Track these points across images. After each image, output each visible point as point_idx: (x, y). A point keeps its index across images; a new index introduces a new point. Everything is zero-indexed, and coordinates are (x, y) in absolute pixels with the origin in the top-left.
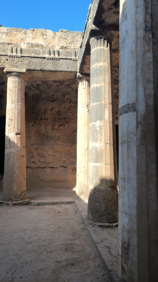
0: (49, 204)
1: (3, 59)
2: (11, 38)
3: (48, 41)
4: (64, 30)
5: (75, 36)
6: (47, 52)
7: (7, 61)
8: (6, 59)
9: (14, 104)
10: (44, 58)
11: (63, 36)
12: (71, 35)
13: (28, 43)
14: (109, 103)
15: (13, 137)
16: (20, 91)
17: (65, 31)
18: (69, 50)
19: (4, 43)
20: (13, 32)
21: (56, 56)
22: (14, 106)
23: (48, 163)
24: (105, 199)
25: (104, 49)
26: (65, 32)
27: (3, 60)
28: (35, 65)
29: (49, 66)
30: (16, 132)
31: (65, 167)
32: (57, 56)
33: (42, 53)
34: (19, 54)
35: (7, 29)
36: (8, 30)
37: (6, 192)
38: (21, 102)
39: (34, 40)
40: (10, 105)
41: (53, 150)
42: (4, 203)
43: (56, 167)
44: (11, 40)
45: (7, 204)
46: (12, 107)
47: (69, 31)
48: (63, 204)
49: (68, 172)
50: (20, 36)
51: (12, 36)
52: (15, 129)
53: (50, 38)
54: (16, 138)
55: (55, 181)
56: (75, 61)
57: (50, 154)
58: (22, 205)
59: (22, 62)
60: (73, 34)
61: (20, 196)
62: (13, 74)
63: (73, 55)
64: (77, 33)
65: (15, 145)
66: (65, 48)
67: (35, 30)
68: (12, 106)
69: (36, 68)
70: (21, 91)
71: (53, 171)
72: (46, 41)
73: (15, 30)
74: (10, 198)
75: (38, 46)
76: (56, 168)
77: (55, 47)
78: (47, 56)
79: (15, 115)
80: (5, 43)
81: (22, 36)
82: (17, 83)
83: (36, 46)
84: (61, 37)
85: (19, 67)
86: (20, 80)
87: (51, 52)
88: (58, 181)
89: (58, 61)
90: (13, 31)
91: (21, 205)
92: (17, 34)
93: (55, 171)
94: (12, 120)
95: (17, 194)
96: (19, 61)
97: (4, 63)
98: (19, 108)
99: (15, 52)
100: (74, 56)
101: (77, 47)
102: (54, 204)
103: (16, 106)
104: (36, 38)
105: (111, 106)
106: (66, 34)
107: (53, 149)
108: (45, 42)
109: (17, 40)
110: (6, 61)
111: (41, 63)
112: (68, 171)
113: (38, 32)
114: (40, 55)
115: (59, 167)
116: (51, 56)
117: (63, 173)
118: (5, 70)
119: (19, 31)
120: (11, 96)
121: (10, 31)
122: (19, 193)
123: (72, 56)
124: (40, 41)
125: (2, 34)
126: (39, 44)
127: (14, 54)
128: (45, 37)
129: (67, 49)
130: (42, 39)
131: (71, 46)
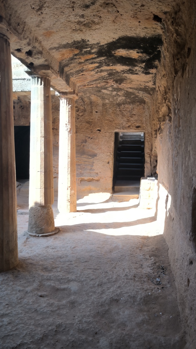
14: (41, 137)
24: (35, 216)
25: (37, 87)
111: (22, 84)
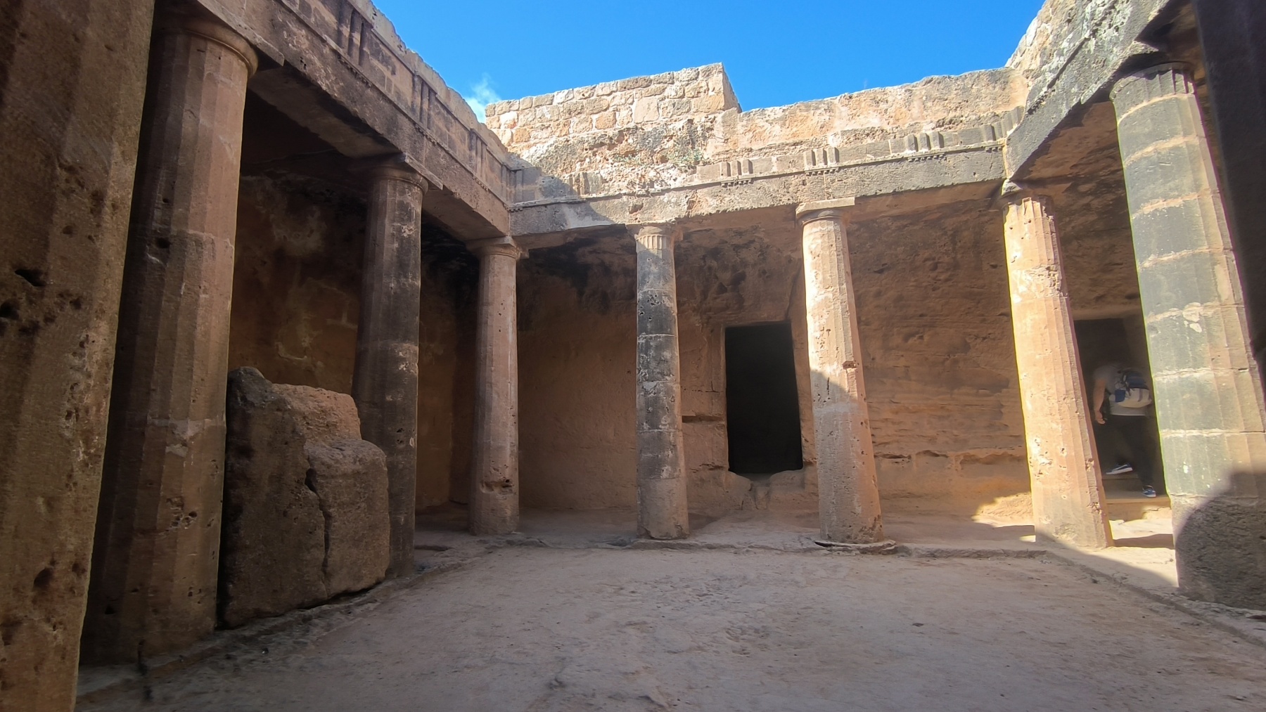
0: (966, 554)
1: (793, 182)
2: (795, 129)
3: (893, 115)
4: (936, 77)
5: (970, 86)
6: (906, 144)
7: (804, 187)
8: (801, 183)
9: (830, 289)
10: (903, 159)
11: (936, 94)
12: (958, 85)
13: (844, 133)
14: (1225, 249)
15: (837, 375)
16: (842, 256)
17: (938, 79)
18: (963, 126)
19: (783, 144)
20: (799, 113)
21: (936, 148)
22: (830, 295)
23: (880, 444)
25: (1176, 98)
26: (939, 83)
27: (793, 185)
28: (878, 183)
29: (919, 179)
30: (845, 360)
31: (937, 455)
32: (939, 148)
33: (894, 148)
34: (832, 164)
35: (781, 110)
36: (784, 111)
37: (835, 518)
38: (847, 282)
39: (853, 121)
40: (820, 293)
41: (894, 406)
42: (834, 546)
43: (909, 454)
44: (794, 135)
45: (845, 549)
46: (826, 298)
47: (949, 77)
48: (1008, 556)
49: (949, 468)
50: (816, 118)
51: (796, 123)
52: (840, 353)
53: (898, 106)
54: (846, 377)
55: (910, 495)
56: (993, 152)
57: (887, 419)
58: (883, 554)
59: (841, 180)
60: (963, 81)
61: (873, 529)
62: (822, 215)
63: (985, 136)
64: (974, 78)
65: (845, 395)
66: (950, 122)
67: (855, 94)
68: (826, 295)
69: (881, 191)
70: (843, 254)
71: (900, 466)
72: (886, 116)
73: (803, 108)
74: (849, 533)
75: (873, 134)
76: (910, 457)
77: (921, 127)
78: (908, 153)
79: (836, 316)
80: (787, 144)
81: (823, 118)
82: (833, 235)
83: (868, 135)
84: (929, 97)
85: (836, 194)
86: (838, 228)
87: (918, 140)
88: (920, 497)
89: (943, 160)
90: (798, 111)
91: (880, 553)
92: (809, 115)
93: (905, 465)
94: (830, 330)
95: (864, 525)
96: (833, 181)
97: (796, 193)
98: (845, 297)
99: (822, 160)
100: (988, 139)
101: (985, 115)
102: (979, 555)
103: (838, 294)
104: (859, 116)
105: (1234, 258)
106: (942, 86)
107: (894, 403)
108: (884, 120)
109: (811, 131)
110: (801, 187)
111: (895, 174)
112: (949, 466)
113: (862, 99)
114: (889, 154)
115: (918, 454)
116: (920, 151)
117: (934, 471)
118: (799, 210)
119: (812, 108)
120: (819, 270)
121: (790, 113)
122: (870, 521)
123: (981, 140)
124: (874, 121)
125: (771, 124)
126: (874, 128)
127: (820, 165)
128: (883, 106)
129: (957, 125)
130: (875, 113)
131: (966, 115)
